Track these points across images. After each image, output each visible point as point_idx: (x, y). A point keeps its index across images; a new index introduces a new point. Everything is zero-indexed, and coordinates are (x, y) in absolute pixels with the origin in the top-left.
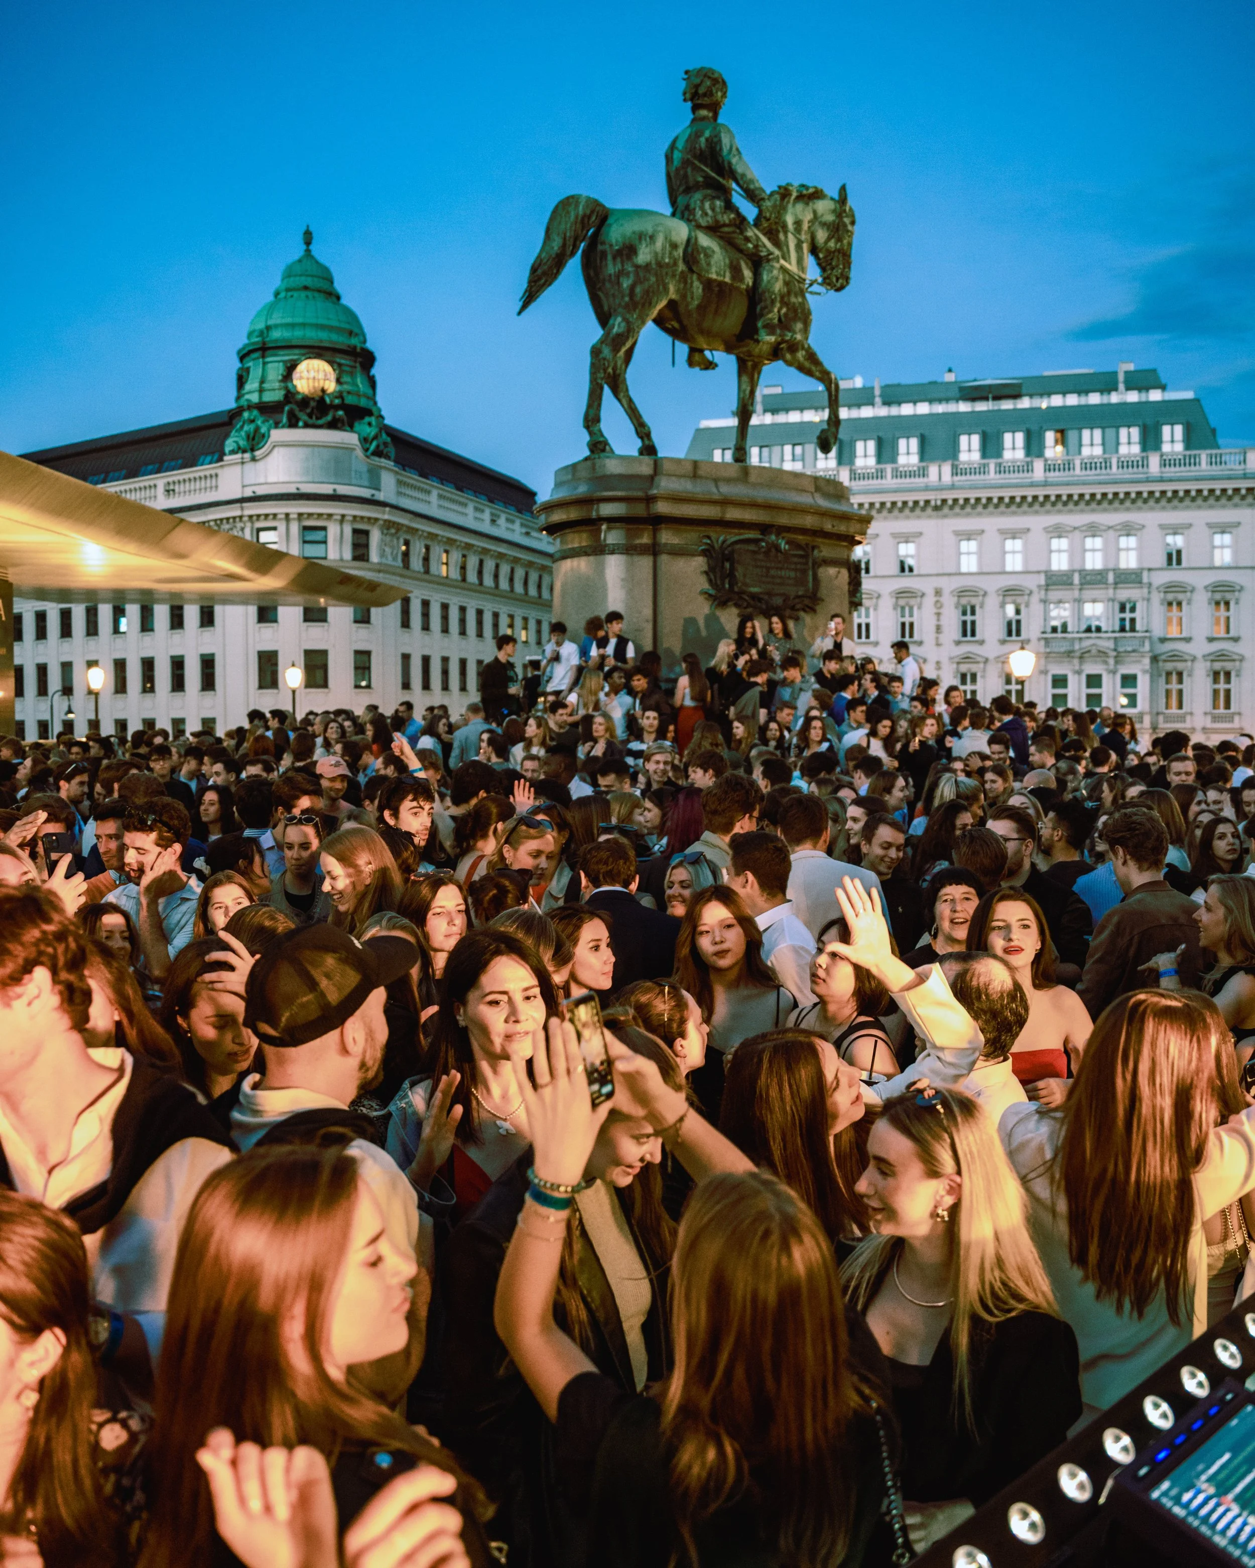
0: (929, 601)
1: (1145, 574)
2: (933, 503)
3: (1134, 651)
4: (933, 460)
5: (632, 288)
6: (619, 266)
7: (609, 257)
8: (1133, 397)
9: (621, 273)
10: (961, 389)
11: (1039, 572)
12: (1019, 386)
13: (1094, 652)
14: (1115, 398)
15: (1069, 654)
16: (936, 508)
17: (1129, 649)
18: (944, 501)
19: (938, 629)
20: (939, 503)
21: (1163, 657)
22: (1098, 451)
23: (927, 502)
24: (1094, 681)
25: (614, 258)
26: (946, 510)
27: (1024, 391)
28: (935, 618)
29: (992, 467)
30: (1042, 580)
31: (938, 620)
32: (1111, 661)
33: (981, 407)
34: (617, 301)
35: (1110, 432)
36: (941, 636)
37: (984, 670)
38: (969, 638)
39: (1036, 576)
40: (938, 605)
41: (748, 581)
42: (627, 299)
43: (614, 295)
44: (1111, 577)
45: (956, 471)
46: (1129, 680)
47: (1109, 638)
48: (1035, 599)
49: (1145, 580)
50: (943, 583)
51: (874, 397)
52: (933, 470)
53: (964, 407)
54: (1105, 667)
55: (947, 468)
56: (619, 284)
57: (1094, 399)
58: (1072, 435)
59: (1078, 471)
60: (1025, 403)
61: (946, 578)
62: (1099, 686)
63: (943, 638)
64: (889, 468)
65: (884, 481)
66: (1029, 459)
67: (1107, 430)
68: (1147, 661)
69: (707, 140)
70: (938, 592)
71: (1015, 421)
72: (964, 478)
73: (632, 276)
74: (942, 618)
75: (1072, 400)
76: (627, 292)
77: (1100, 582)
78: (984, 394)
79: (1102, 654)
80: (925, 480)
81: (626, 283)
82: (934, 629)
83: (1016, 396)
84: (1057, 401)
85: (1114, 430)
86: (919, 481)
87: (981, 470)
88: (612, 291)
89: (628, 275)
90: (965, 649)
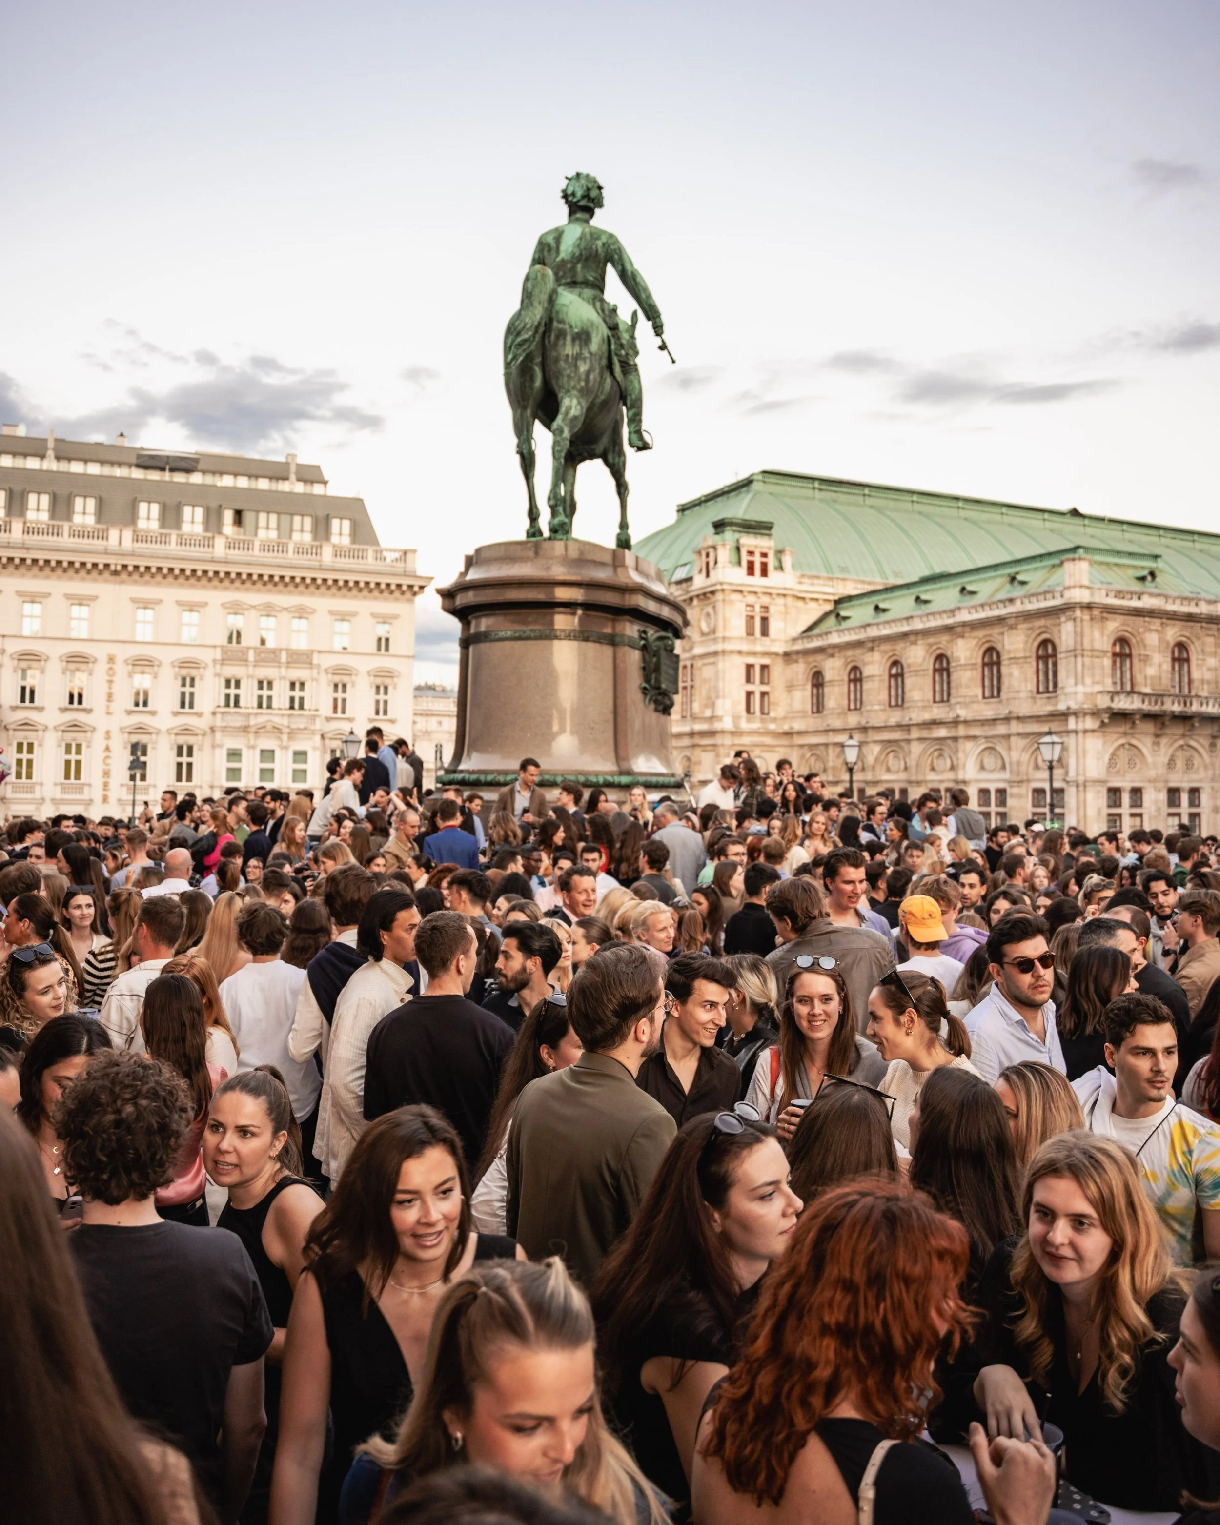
0: (101, 668)
1: (315, 656)
2: (112, 568)
3: (305, 729)
4: (113, 523)
5: (588, 373)
6: (577, 349)
7: (569, 338)
8: (299, 488)
9: (578, 357)
10: (139, 456)
11: (215, 647)
12: (197, 461)
13: (269, 727)
14: (284, 487)
15: (245, 729)
16: (116, 573)
17: (302, 726)
18: (125, 567)
19: (110, 697)
20: (119, 568)
21: (330, 735)
22: (273, 535)
23: (107, 566)
24: (267, 755)
25: (573, 340)
26: (124, 576)
27: (200, 466)
28: (106, 685)
29: (174, 538)
30: (218, 655)
31: (110, 688)
32: (285, 737)
33: (154, 476)
34: (572, 383)
35: (285, 519)
36: (112, 705)
37: (155, 743)
38: (141, 708)
39: (212, 649)
40: (111, 672)
42: (583, 384)
43: (569, 376)
44: (284, 657)
45: (136, 539)
46: (300, 756)
47: (283, 715)
48: (209, 673)
49: (315, 661)
50: (114, 649)
51: (46, 449)
52: (114, 534)
53: (138, 474)
54: (278, 743)
55: (128, 534)
56: (576, 367)
57: (263, 484)
58: (248, 517)
59: (256, 552)
60: (196, 478)
61: (121, 645)
62: (273, 760)
63: (114, 706)
64: (66, 526)
65: (60, 539)
66: (210, 535)
67: (283, 517)
68: (318, 738)
70: (111, 659)
71: (198, 495)
72: (144, 545)
73: (588, 361)
74: (114, 685)
75: (243, 482)
76: (583, 377)
77: (273, 661)
78: (161, 464)
79: (277, 730)
80: (104, 542)
81: (583, 368)
82: (105, 697)
83: (188, 471)
84: (227, 481)
85: (288, 517)
86: (98, 544)
87: (163, 539)
88: (568, 372)
89: (584, 359)
90: (136, 719)
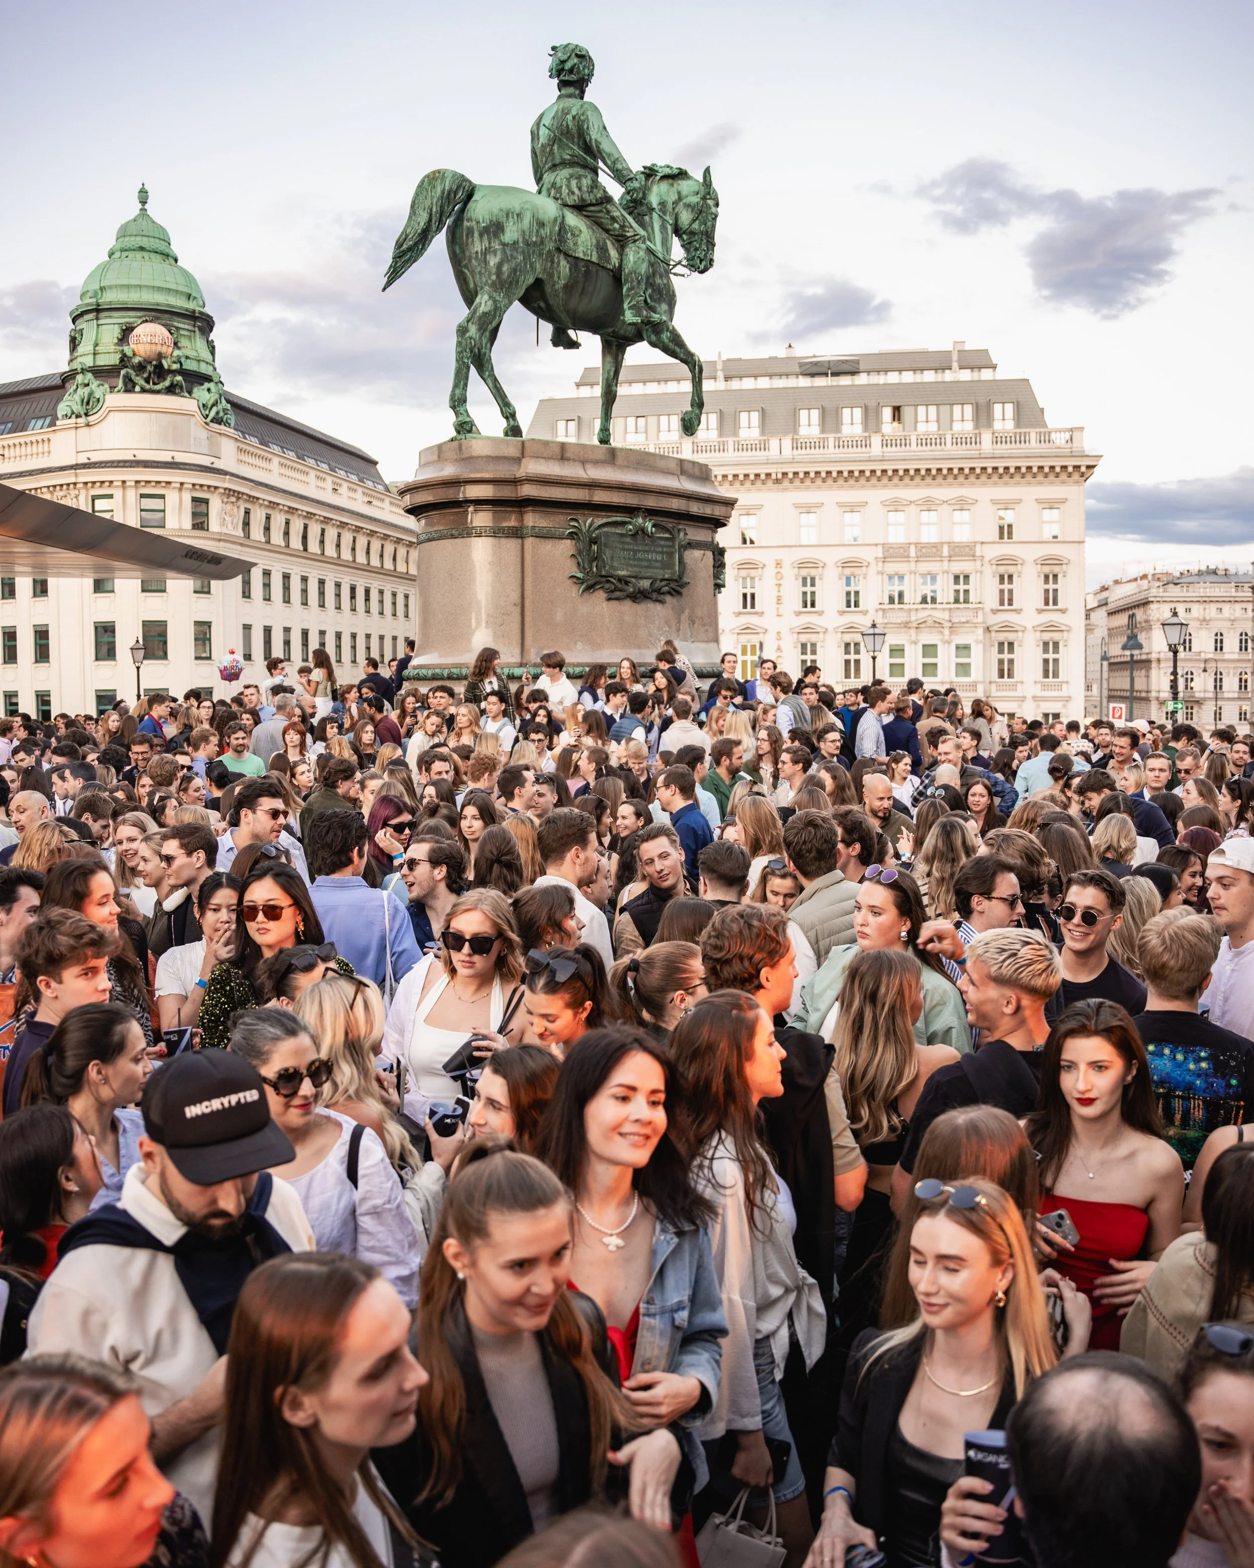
0: (770, 571)
1: (978, 546)
2: (774, 476)
3: (967, 622)
4: (773, 434)
5: (499, 266)
6: (486, 243)
7: (476, 234)
8: (966, 375)
9: (487, 251)
10: (801, 365)
11: (876, 545)
12: (857, 362)
13: (930, 623)
14: (948, 376)
15: (906, 625)
16: (777, 481)
17: (964, 620)
18: (785, 474)
19: (779, 599)
20: (780, 476)
21: (996, 628)
22: (933, 427)
23: (768, 475)
24: (929, 650)
25: (481, 235)
26: (786, 483)
27: (862, 367)
28: (776, 588)
29: (831, 441)
30: (879, 552)
31: (779, 591)
32: (946, 632)
33: (820, 382)
34: (484, 280)
35: (945, 409)
36: (781, 607)
37: (823, 641)
38: (809, 608)
39: (874, 548)
40: (779, 576)
41: (615, 564)
42: (494, 277)
43: (480, 273)
44: (946, 551)
45: (796, 445)
46: (963, 649)
47: (944, 609)
48: (873, 570)
49: (978, 553)
50: (783, 554)
51: (716, 371)
52: (774, 443)
53: (804, 382)
54: (940, 637)
55: (787, 442)
56: (486, 262)
57: (929, 376)
58: (907, 412)
59: (914, 446)
60: (862, 379)
61: (786, 550)
62: (935, 656)
63: (783, 608)
64: (730, 441)
65: (726, 454)
66: (867, 434)
67: (941, 407)
68: (980, 631)
69: (574, 118)
70: (778, 564)
71: (856, 397)
72: (804, 451)
73: (499, 253)
74: (782, 588)
75: (908, 377)
76: (494, 270)
77: (936, 555)
78: (824, 370)
79: (938, 624)
80: (766, 453)
81: (493, 261)
82: (774, 600)
83: (853, 373)
84: (893, 378)
85: (948, 407)
86: (761, 455)
87: (821, 444)
88: (479, 269)
89: (495, 253)
90: (805, 620)
